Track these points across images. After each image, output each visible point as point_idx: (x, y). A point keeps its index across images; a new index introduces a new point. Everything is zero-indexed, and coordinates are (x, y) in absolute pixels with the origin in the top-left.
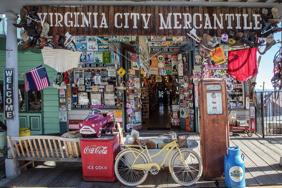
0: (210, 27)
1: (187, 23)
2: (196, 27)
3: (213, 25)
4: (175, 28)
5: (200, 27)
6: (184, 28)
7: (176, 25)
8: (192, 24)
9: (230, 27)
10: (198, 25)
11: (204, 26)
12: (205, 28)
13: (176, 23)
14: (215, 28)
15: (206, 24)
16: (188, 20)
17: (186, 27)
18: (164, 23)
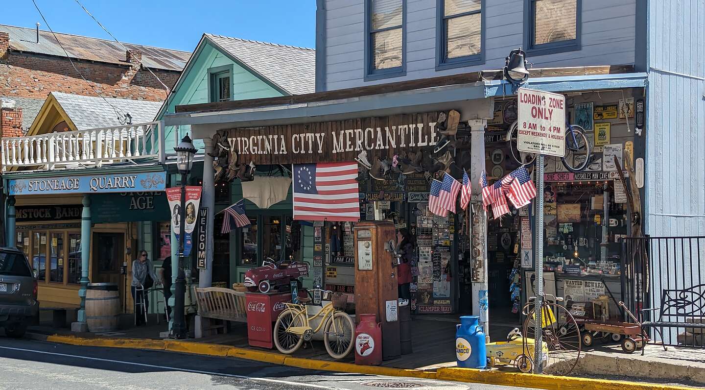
0: (382, 147)
1: (359, 142)
2: (368, 148)
3: (384, 145)
4: (347, 150)
5: (372, 148)
6: (356, 150)
7: (348, 146)
8: (363, 143)
9: (403, 145)
10: (370, 146)
11: (375, 146)
12: (377, 148)
13: (349, 143)
14: (387, 147)
15: (378, 143)
16: (360, 140)
17: (357, 149)
18: (336, 144)
